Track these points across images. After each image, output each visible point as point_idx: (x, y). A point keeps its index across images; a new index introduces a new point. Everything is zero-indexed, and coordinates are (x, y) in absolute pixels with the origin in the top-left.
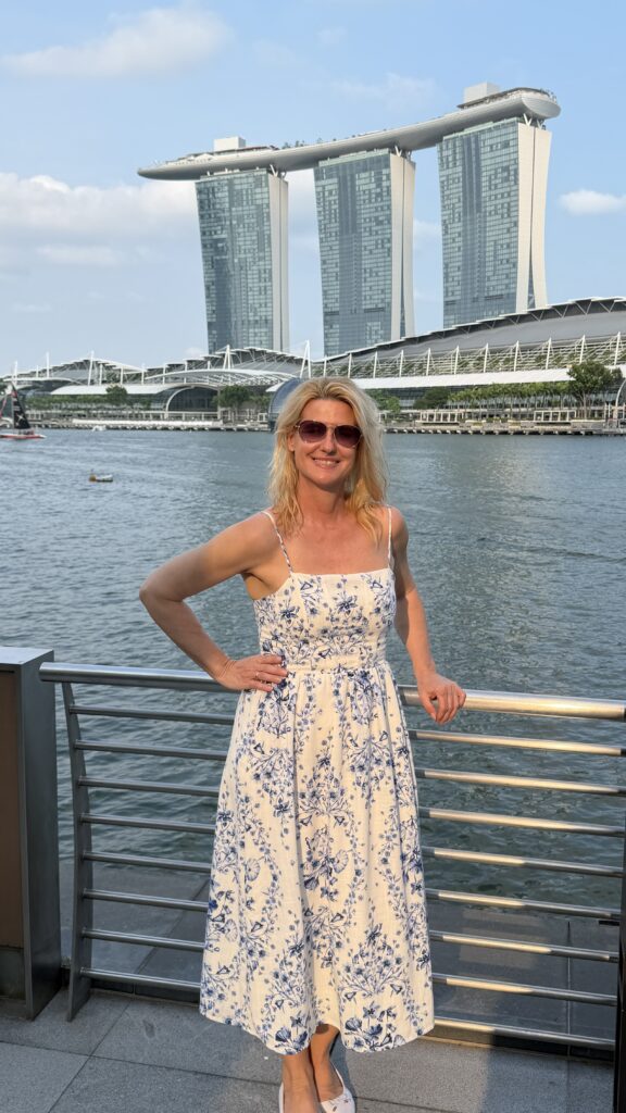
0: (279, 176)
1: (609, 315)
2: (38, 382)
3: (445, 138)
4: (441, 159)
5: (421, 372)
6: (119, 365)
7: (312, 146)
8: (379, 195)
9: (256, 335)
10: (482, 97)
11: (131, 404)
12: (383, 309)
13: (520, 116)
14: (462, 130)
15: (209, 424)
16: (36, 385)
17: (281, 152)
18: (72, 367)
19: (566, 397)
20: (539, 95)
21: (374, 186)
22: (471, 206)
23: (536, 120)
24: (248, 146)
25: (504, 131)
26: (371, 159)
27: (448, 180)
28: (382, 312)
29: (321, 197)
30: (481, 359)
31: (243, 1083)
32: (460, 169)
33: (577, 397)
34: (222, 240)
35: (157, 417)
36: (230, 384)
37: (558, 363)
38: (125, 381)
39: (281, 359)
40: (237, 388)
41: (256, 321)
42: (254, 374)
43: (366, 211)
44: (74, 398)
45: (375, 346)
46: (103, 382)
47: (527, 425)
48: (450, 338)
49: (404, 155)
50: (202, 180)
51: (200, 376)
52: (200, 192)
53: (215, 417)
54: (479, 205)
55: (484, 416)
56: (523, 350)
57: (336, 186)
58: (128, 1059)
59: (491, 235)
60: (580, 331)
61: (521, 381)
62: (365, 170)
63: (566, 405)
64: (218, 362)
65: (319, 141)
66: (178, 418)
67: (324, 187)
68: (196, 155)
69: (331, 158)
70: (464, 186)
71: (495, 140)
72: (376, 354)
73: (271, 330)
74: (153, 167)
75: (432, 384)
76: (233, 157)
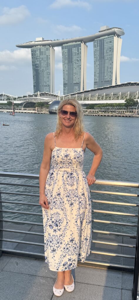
0: (53, 48)
1: (135, 86)
3: (95, 40)
4: (94, 45)
5: (88, 100)
6: (11, 96)
7: (61, 40)
8: (78, 54)
9: (46, 89)
10: (105, 29)
11: (13, 106)
12: (78, 83)
13: (114, 35)
14: (100, 38)
15: (34, 112)
17: (53, 42)
19: (124, 107)
20: (119, 30)
21: (77, 51)
22: (102, 58)
23: (118, 36)
24: (45, 40)
25: (110, 38)
26: (76, 45)
27: (96, 50)
28: (78, 84)
29: (63, 54)
30: (103, 97)
31: (40, 277)
32: (99, 48)
33: (127, 107)
34: (38, 64)
35: (20, 109)
36: (39, 101)
37: (122, 98)
38: (12, 100)
39: (52, 95)
40: (41, 102)
41: (46, 86)
42: (45, 99)
43: (75, 58)
45: (76, 93)
46: (6, 100)
47: (114, 114)
48: (95, 91)
49: (85, 44)
50: (33, 48)
51: (31, 99)
52: (32, 51)
53: (35, 110)
54: (103, 57)
55: (103, 111)
56: (114, 95)
57: (67, 51)
58: (12, 271)
59: (106, 65)
60: (128, 90)
61: (113, 103)
62: (75, 47)
63: (124, 109)
64: (36, 96)
65: (63, 39)
66: (26, 110)
67: (64, 51)
68: (31, 42)
69: (66, 44)
70: (100, 52)
71: (108, 41)
72: (77, 95)
73: (50, 87)
74: (20, 45)
75: (91, 103)
76: (41, 42)
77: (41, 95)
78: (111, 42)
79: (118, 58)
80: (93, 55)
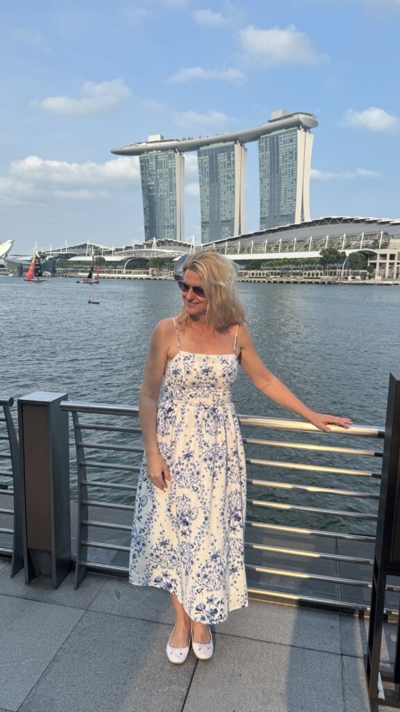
0: (180, 154)
1: (340, 225)
2: (62, 254)
3: (262, 137)
4: (260, 147)
5: (249, 252)
6: (102, 247)
7: (197, 140)
8: (229, 164)
9: (168, 232)
10: (279, 116)
11: (107, 265)
12: (230, 221)
13: (298, 126)
14: (269, 133)
15: (145, 276)
16: (60, 256)
17: (181, 142)
18: (78, 247)
19: (318, 265)
20: (308, 116)
21: (226, 160)
23: (306, 129)
24: (165, 139)
25: (290, 134)
26: (226, 147)
27: (263, 157)
28: (230, 222)
29: (200, 165)
30: (278, 246)
32: (269, 152)
33: (324, 266)
34: (152, 186)
35: (120, 272)
36: (156, 257)
37: (315, 248)
38: (104, 254)
39: (180, 244)
40: (159, 259)
41: (168, 226)
42: (167, 252)
43: (222, 172)
44: (79, 262)
45: (226, 239)
46: (94, 255)
47: (299, 279)
48: (263, 236)
49: (241, 145)
50: (143, 155)
51: (140, 252)
52: (141, 161)
53: (148, 273)
54: (278, 170)
55: (278, 274)
56: (298, 241)
57: (208, 160)
59: (283, 185)
60: (326, 233)
61: (297, 257)
62: (222, 152)
63: (319, 269)
64: (150, 246)
66: (130, 273)
67: (202, 160)
68: (139, 143)
69: (206, 145)
70: (270, 161)
71: (286, 138)
72: (227, 243)
73: (176, 230)
74: (118, 149)
75: (253, 258)
76: (157, 144)
77: (158, 245)
78: (291, 141)
79: (305, 172)
80: (258, 167)
